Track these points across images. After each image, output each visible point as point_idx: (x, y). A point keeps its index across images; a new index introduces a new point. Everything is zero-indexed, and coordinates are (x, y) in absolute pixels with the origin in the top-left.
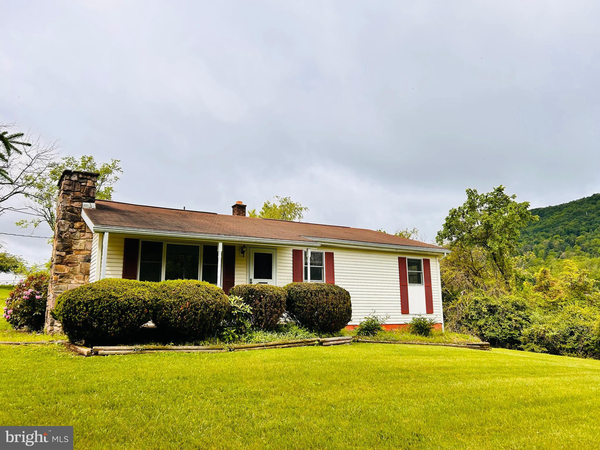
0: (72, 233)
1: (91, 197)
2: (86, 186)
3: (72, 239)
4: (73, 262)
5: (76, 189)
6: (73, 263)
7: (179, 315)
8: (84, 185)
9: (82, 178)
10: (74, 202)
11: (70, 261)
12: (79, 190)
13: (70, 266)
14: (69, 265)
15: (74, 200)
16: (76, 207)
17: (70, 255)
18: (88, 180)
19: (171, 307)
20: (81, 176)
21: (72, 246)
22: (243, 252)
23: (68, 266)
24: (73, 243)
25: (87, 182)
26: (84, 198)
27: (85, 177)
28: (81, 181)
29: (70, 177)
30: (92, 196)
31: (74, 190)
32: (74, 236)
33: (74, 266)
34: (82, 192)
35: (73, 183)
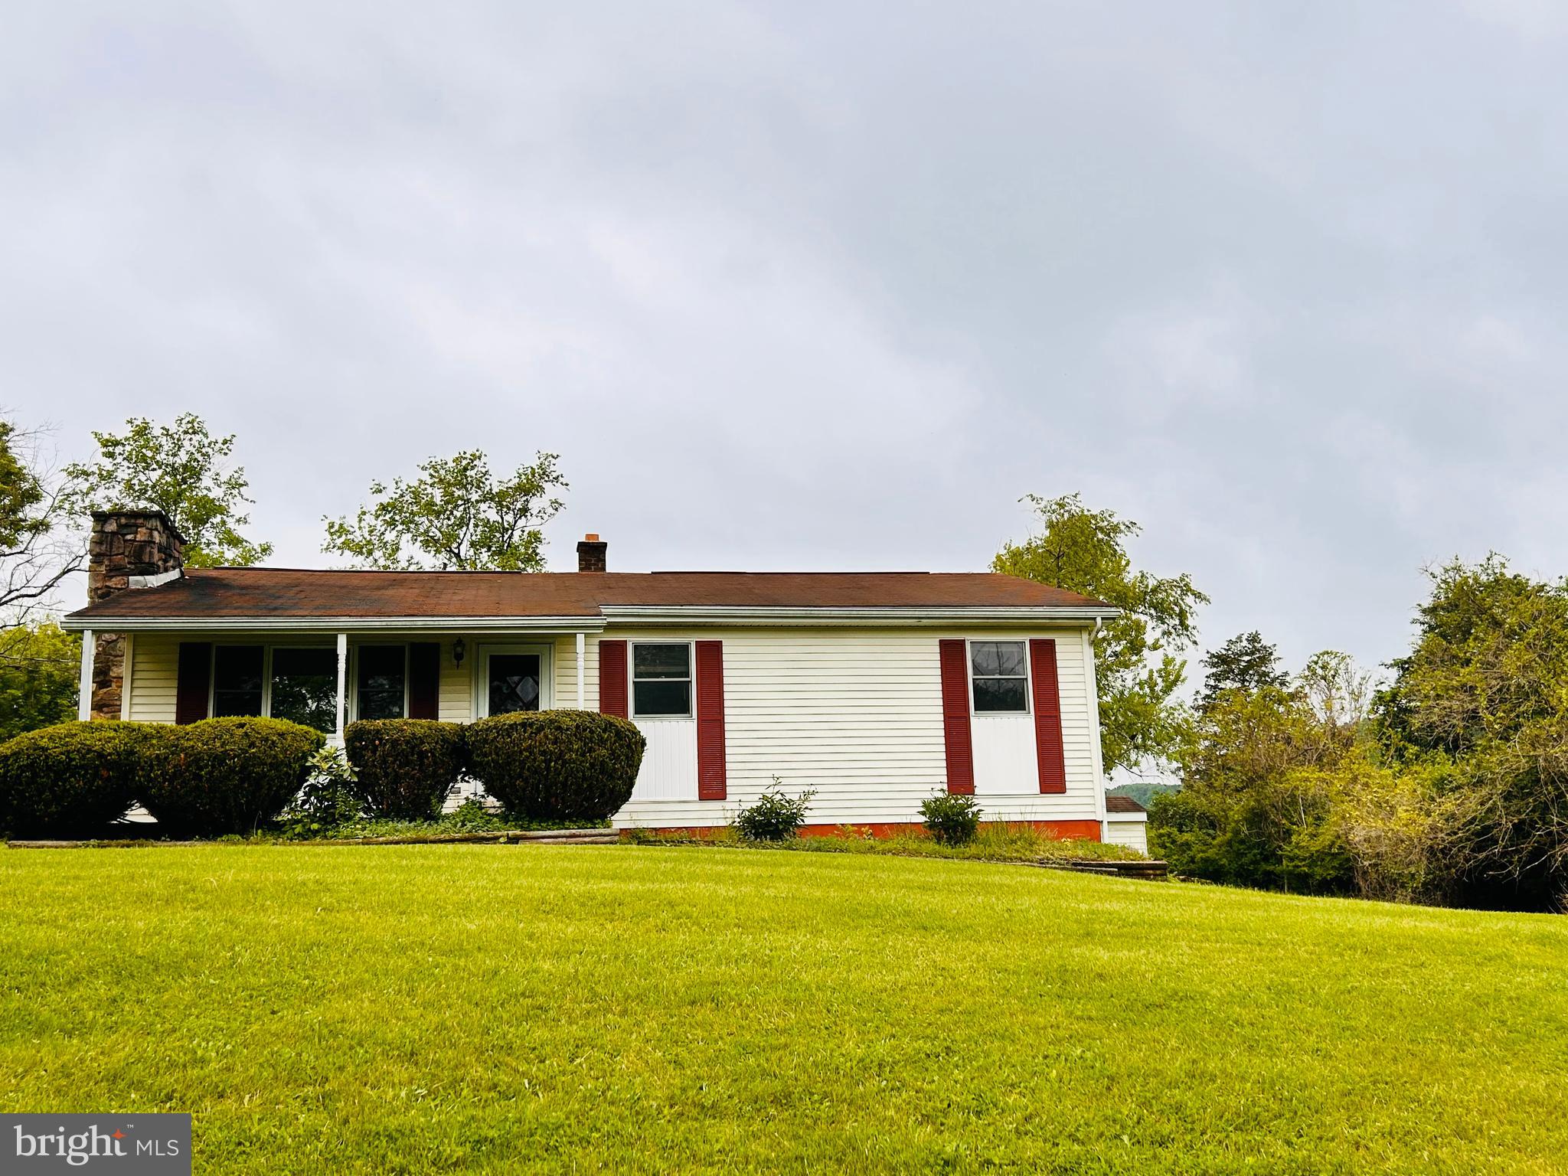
0: (108, 643)
1: (145, 563)
2: (135, 541)
3: (111, 655)
4: (111, 703)
5: (115, 551)
6: (112, 705)
7: (165, 780)
8: (130, 540)
9: (126, 526)
10: (112, 577)
11: (107, 702)
12: (121, 551)
13: (107, 713)
14: (105, 709)
15: (112, 574)
16: (115, 588)
17: (105, 690)
18: (138, 527)
19: (151, 766)
20: (123, 521)
21: (109, 669)
22: (459, 657)
23: (102, 712)
24: (110, 664)
25: (136, 533)
26: (133, 567)
27: (133, 521)
28: (125, 531)
29: (102, 527)
30: (147, 561)
31: (111, 552)
32: (113, 649)
33: (114, 712)
34: (127, 554)
35: (107, 537)
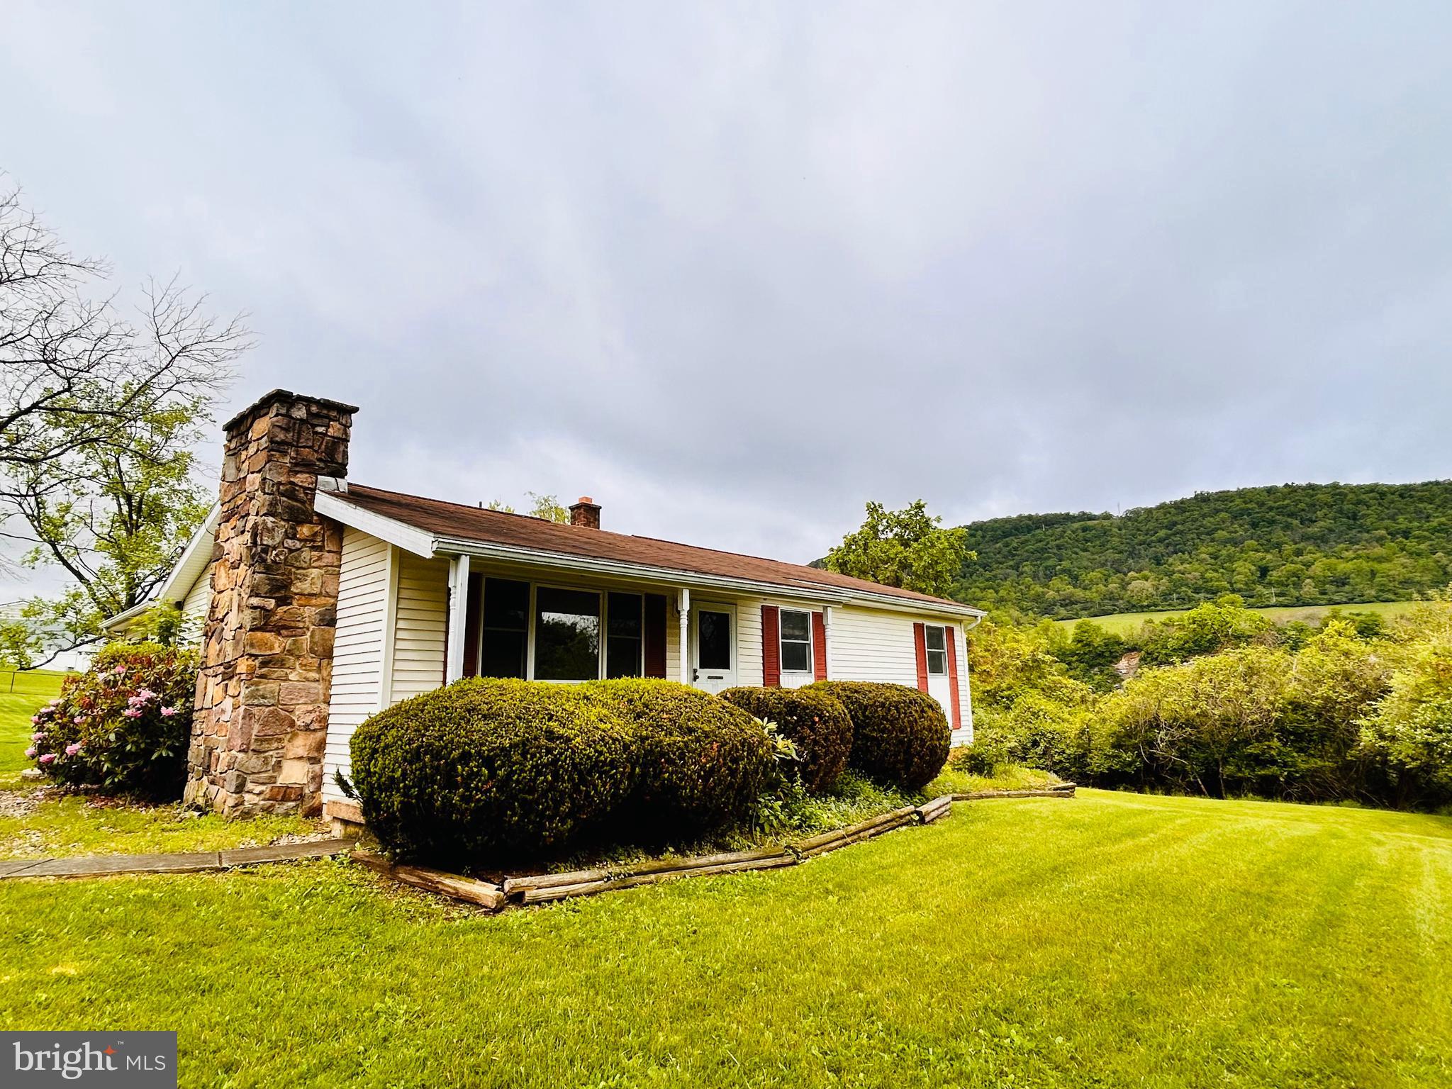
0: (291, 551)
1: (337, 463)
2: (326, 435)
3: (292, 565)
4: (293, 624)
5: (303, 442)
6: (292, 627)
7: (700, 776)
8: (321, 433)
9: (317, 416)
10: (297, 472)
11: (287, 623)
12: (310, 444)
13: (287, 636)
14: (284, 632)
15: (297, 469)
16: (301, 487)
17: (285, 608)
18: (331, 420)
19: (682, 757)
20: (314, 409)
21: (291, 583)
23: (280, 634)
24: (293, 577)
25: (328, 426)
26: (322, 465)
27: (325, 412)
28: (315, 422)
29: (288, 410)
30: (340, 461)
31: (298, 442)
32: (297, 559)
33: (295, 636)
34: (316, 448)
35: (295, 423)
